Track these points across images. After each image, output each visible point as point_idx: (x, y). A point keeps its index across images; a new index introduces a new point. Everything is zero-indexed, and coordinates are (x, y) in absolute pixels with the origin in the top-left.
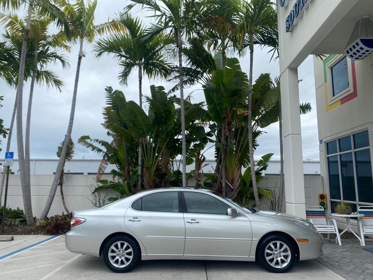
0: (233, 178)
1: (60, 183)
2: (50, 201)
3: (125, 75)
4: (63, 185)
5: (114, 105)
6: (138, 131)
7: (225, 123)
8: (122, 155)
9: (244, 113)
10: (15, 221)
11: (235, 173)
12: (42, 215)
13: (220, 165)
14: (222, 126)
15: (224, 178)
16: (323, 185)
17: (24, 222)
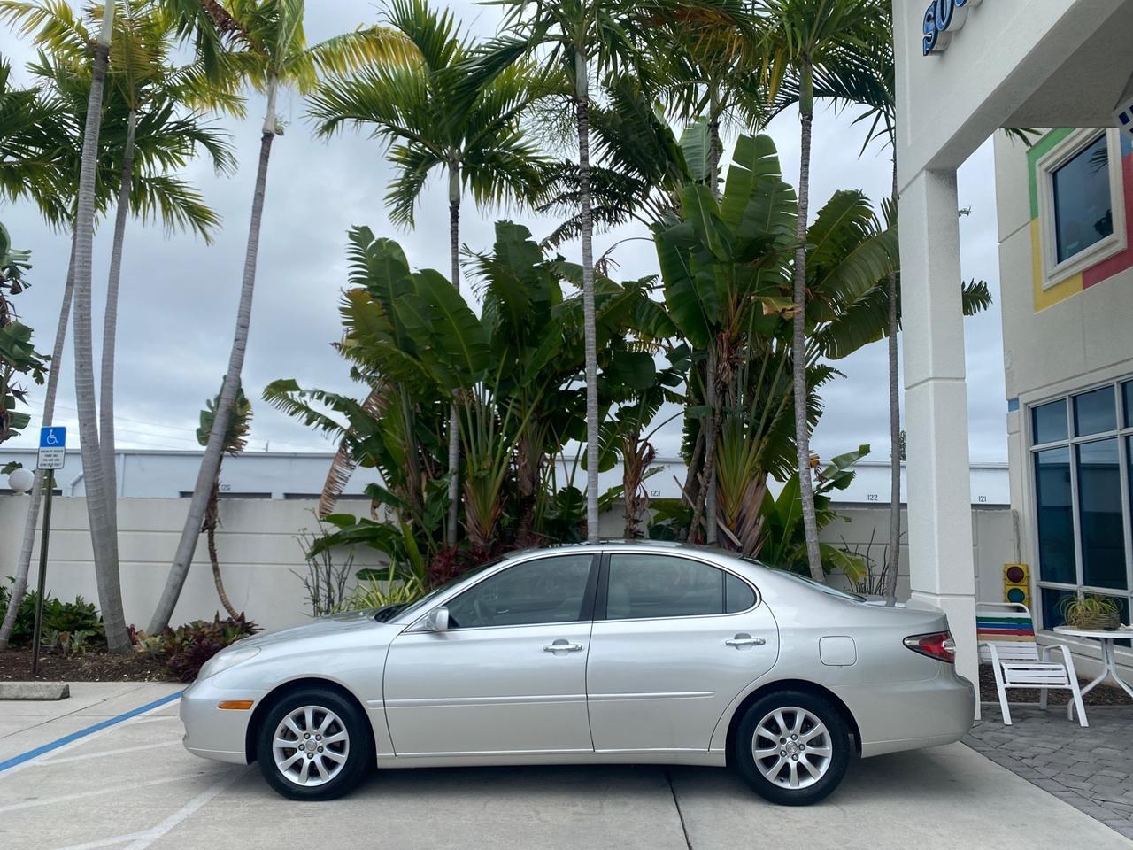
0: (741, 512)
1: (205, 524)
2: (178, 579)
3: (407, 192)
4: (216, 530)
5: (375, 284)
6: (450, 367)
7: (719, 342)
8: (399, 438)
9: (784, 310)
10: (71, 638)
11: (748, 497)
12: (154, 621)
13: (702, 473)
14: (708, 354)
15: (712, 512)
16: (1019, 539)
17: (98, 640)
